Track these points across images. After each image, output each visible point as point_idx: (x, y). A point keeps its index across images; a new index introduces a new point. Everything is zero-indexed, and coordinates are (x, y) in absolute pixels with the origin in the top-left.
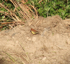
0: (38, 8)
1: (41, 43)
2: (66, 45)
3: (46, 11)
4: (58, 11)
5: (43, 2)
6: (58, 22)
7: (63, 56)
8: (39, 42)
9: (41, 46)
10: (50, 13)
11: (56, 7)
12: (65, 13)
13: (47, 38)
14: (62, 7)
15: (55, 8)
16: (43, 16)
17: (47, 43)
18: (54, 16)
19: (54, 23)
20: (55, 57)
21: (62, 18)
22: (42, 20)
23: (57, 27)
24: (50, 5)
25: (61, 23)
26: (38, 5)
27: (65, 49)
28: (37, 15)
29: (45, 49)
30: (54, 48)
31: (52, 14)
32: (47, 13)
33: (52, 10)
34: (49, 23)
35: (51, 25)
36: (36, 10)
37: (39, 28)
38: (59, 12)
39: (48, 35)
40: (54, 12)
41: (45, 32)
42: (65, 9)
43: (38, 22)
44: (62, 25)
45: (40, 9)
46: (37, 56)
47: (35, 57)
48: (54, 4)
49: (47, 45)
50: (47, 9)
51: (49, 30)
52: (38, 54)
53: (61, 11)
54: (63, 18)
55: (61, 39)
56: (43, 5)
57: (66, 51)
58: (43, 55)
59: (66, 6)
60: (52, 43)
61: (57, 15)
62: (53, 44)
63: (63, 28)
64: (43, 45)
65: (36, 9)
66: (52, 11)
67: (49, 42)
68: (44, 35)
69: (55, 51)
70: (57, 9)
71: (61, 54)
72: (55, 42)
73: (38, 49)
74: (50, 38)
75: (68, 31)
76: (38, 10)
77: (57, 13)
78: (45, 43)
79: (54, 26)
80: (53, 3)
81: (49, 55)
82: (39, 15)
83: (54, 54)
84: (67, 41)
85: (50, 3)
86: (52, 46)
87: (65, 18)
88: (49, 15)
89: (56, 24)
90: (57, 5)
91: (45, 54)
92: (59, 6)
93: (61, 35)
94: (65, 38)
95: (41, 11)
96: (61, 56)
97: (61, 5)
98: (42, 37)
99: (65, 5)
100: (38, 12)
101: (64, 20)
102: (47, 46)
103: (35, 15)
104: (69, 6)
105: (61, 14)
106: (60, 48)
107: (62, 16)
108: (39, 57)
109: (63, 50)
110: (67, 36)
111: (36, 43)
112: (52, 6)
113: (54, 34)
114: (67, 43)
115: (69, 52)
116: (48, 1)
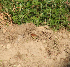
1: (16, 51)
2: (40, 52)
3: (20, 18)
4: (32, 18)
5: (18, 10)
6: (32, 30)
7: (37, 63)
8: (14, 49)
9: (15, 53)
10: (25, 20)
11: (30, 14)
12: (39, 21)
13: (22, 45)
14: (36, 14)
15: (29, 16)
16: (18, 24)
17: (21, 50)
18: (29, 24)
19: (28, 30)
20: (29, 64)
21: (35, 26)
22: (16, 27)
24: (24, 13)
25: (35, 30)
26: (12, 13)
27: (39, 55)
28: (11, 22)
29: (19, 56)
30: (28, 55)
31: (26, 22)
32: (21, 21)
33: (26, 17)
34: (23, 30)
35: (25, 32)
36: (10, 18)
37: (14, 35)
38: (33, 20)
40: (29, 19)
41: (20, 39)
42: (39, 16)
43: (12, 29)
44: (36, 32)
45: (15, 16)
46: (12, 63)
47: (9, 64)
48: (28, 12)
49: (21, 52)
50: (21, 16)
51: (23, 37)
52: (13, 61)
53: (35, 18)
54: (37, 25)
55: (35, 45)
56: (17, 13)
57: (40, 57)
58: (18, 62)
59: (40, 13)
61: (31, 22)
62: (28, 51)
64: (18, 53)
65: (11, 16)
67: (24, 49)
68: (19, 42)
69: (29, 58)
70: (31, 16)
71: (35, 61)
72: (29, 49)
73: (12, 56)
74: (24, 45)
75: (42, 38)
76: (12, 18)
77: (31, 20)
78: (19, 50)
79: (28, 33)
80: (27, 10)
81: (23, 62)
82: (13, 23)
83: (28, 61)
84: (41, 48)
85: (24, 10)
86: (26, 53)
87: (39, 25)
88: (23, 23)
89: (30, 31)
90: (31, 13)
91: (20, 61)
92: (33, 14)
93: (35, 42)
94: (39, 45)
95: (15, 18)
96: (35, 62)
97: (34, 13)
98: (16, 44)
99: (38, 13)
100: (13, 20)
101: (37, 28)
103: (9, 23)
104: (42, 13)
105: (35, 21)
106: (34, 55)
107: (36, 24)
108: (13, 65)
109: (37, 57)
110: (41, 43)
111: (11, 50)
112: (26, 13)
113: (28, 41)
114: (41, 50)
115: (43, 59)
116: (22, 8)
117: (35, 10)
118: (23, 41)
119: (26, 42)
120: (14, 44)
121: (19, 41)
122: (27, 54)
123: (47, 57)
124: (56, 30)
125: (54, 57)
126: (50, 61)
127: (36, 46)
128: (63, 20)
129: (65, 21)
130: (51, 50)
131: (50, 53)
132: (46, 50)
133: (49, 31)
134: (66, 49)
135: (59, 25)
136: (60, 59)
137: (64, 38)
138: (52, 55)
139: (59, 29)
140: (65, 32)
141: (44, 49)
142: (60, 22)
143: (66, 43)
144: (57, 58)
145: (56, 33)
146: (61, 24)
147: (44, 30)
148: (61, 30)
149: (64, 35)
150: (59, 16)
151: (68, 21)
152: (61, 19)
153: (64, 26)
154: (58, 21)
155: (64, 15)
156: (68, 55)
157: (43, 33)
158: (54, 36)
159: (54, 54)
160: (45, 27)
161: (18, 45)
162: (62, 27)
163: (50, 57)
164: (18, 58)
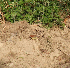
0: (5, 13)
1: (8, 49)
2: (33, 50)
3: (13, 16)
4: (25, 16)
5: (10, 7)
7: (30, 61)
8: (7, 48)
9: (8, 52)
10: (17, 18)
11: (23, 12)
12: (32, 18)
13: (15, 44)
14: (29, 12)
16: (10, 22)
17: (14, 49)
18: (22, 21)
19: (21, 28)
20: (22, 63)
21: (29, 23)
22: (9, 26)
23: (24, 32)
24: (16, 10)
25: (28, 28)
26: (4, 10)
27: (33, 54)
28: (4, 20)
31: (19, 20)
32: (14, 18)
33: (19, 15)
34: (16, 28)
35: (18, 30)
36: (3, 15)
38: (26, 17)
39: (15, 40)
40: (22, 17)
41: (13, 37)
42: (32, 14)
43: (5, 27)
44: (29, 30)
45: (7, 14)
46: (4, 62)
47: (2, 63)
50: (14, 14)
52: (5, 60)
53: (28, 16)
54: (30, 23)
56: (9, 10)
57: (33, 56)
58: (11, 61)
59: (33, 11)
60: (20, 49)
61: (24, 20)
63: (30, 33)
64: (11, 51)
65: (3, 14)
66: (19, 17)
67: (17, 48)
68: (11, 41)
69: (22, 56)
70: (24, 14)
71: (28, 60)
72: (22, 47)
73: (5, 55)
74: (17, 43)
76: (5, 15)
77: (24, 18)
78: (12, 49)
79: (21, 31)
80: (20, 8)
81: (16, 61)
82: (6, 21)
83: (21, 59)
84: (34, 46)
85: (17, 8)
86: (19, 51)
87: (32, 23)
88: (16, 21)
89: (23, 29)
90: (24, 10)
91: (13, 60)
92: (26, 11)
93: (28, 41)
94: (32, 43)
95: (8, 16)
96: (28, 61)
97: (27, 11)
98: (9, 42)
99: (31, 11)
100: (5, 17)
101: (31, 26)
102: (14, 52)
103: (2, 20)
104: (35, 11)
105: (28, 19)
106: (27, 53)
108: (6, 64)
109: (30, 56)
110: (34, 41)
111: (3, 49)
112: (19, 11)
113: (21, 40)
114: (34, 48)
115: (36, 57)
116: (15, 6)
117: (27, 7)
118: (16, 39)
119: (19, 40)
120: (7, 42)
121: (11, 39)
122: (20, 53)
123: (41, 56)
124: (49, 27)
125: (47, 55)
126: (43, 59)
127: (29, 44)
128: (56, 17)
129: (58, 19)
130: (44, 48)
131: (43, 51)
132: (39, 48)
133: (42, 29)
134: (59, 47)
135: (52, 23)
136: (53, 57)
137: (57, 36)
138: (45, 53)
139: (52, 27)
140: (58, 30)
141: (38, 47)
142: (53, 20)
143: (59, 41)
144: (50, 56)
145: (49, 31)
146: (54, 21)
147: (37, 28)
148: (54, 28)
149: (57, 33)
150: (52, 14)
151: (60, 19)
152: (54, 17)
153: (57, 23)
154: (51, 18)
155: (56, 13)
156: (61, 53)
157: (36, 30)
158: (47, 34)
159: (47, 52)
160: (39, 25)
161: (11, 43)
162: (55, 25)
163: (43, 56)
164: (11, 56)
